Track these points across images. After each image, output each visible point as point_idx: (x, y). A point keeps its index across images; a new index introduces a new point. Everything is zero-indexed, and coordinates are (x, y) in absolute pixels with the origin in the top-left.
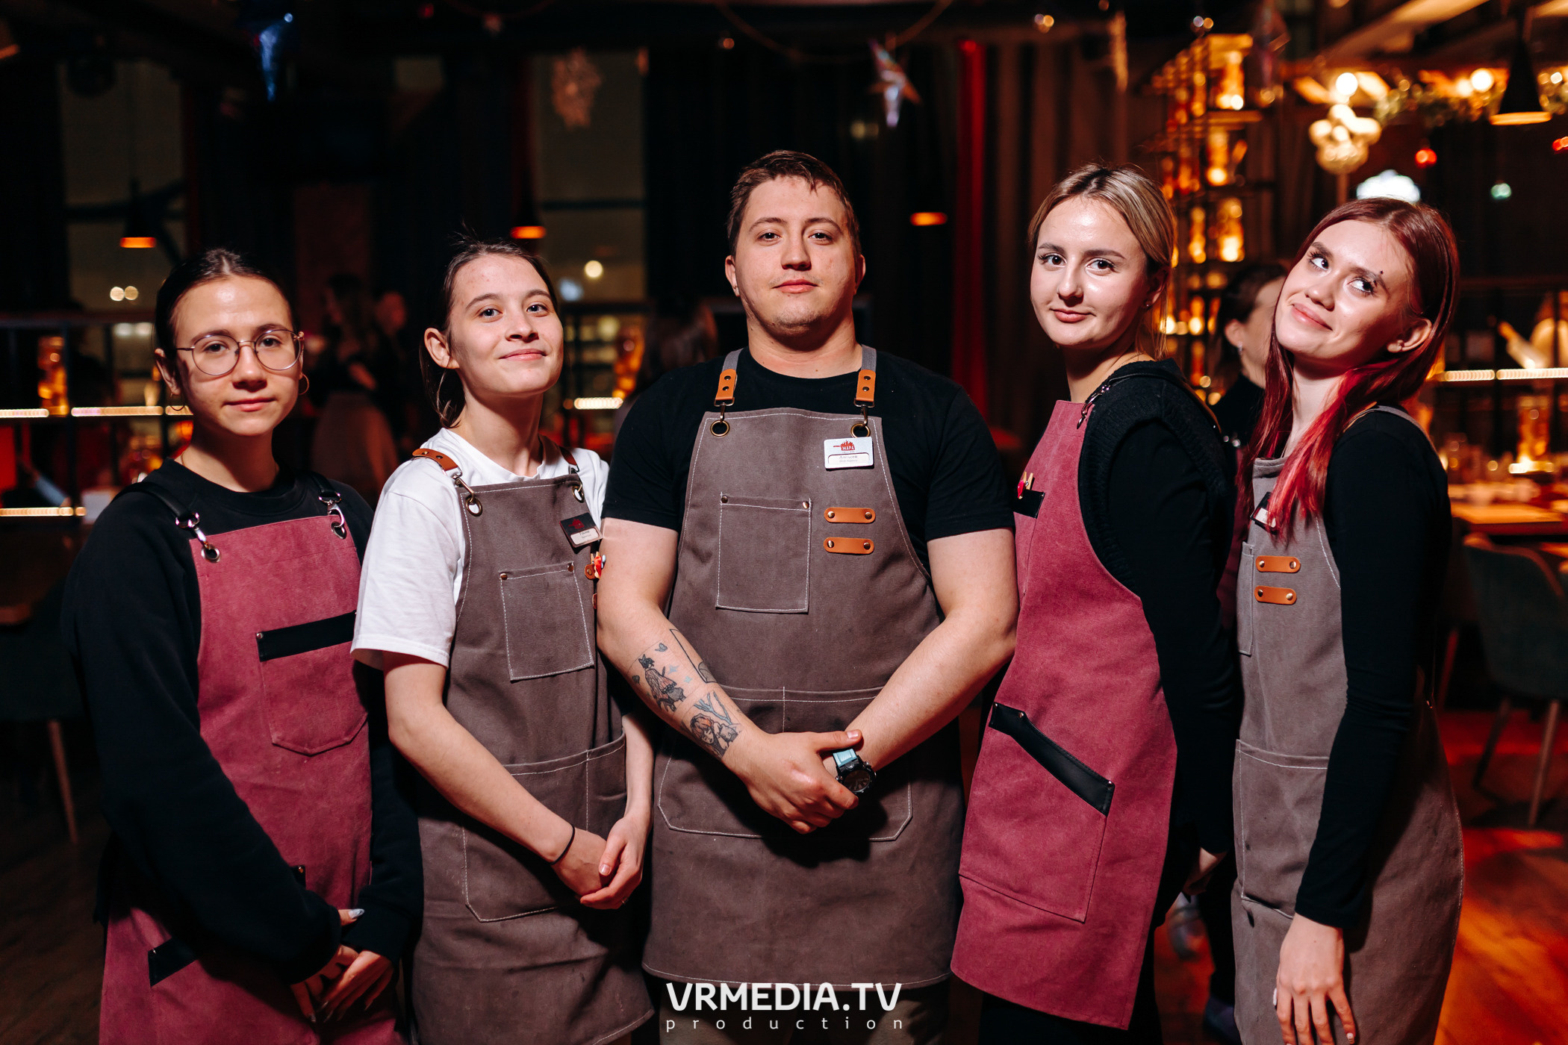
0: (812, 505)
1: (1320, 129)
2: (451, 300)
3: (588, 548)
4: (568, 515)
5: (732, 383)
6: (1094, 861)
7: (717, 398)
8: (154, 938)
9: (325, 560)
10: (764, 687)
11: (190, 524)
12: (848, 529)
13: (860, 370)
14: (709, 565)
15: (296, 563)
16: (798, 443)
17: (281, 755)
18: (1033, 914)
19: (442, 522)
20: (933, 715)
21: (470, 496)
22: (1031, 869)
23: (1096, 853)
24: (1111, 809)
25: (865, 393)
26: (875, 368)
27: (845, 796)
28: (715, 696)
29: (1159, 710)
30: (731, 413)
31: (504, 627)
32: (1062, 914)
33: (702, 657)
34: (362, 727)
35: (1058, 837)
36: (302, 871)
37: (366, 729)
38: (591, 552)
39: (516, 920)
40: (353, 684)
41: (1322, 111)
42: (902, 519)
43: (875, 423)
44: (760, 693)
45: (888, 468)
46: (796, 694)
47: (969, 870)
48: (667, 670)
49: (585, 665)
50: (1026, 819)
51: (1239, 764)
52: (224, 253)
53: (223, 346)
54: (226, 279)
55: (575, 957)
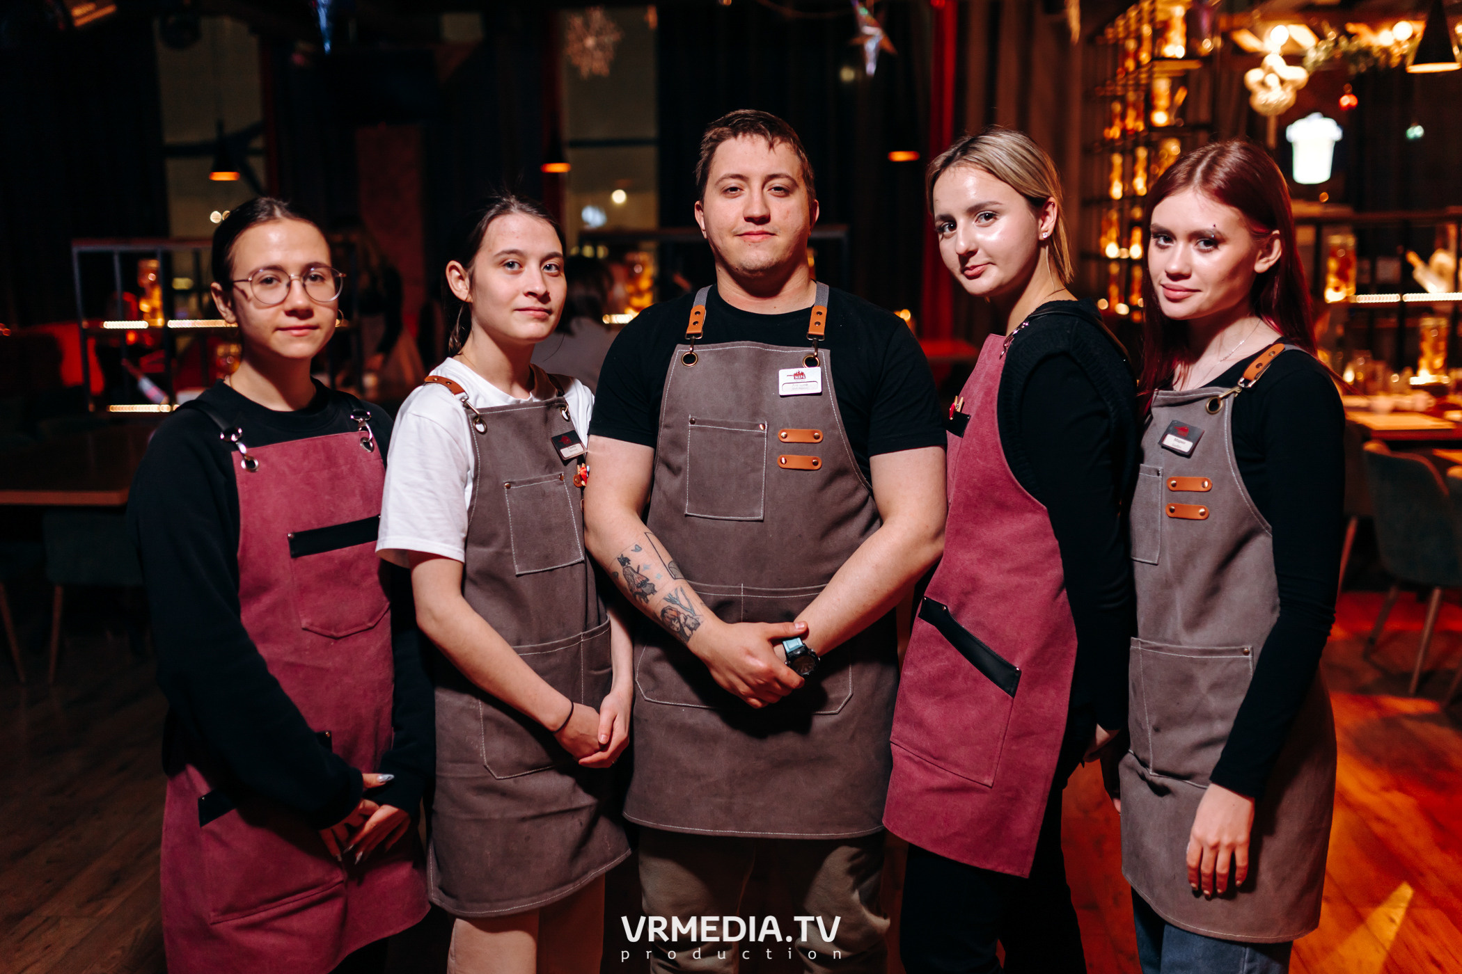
0: (768, 427)
1: (1254, 76)
3: (575, 461)
4: (557, 432)
5: (702, 318)
6: (1001, 736)
7: (688, 332)
8: (203, 789)
9: (352, 471)
10: (725, 584)
11: (234, 438)
12: (798, 448)
13: (813, 306)
14: (680, 477)
15: (325, 474)
16: (756, 373)
17: (309, 639)
18: (949, 778)
19: (454, 439)
20: (870, 608)
21: (476, 417)
22: (949, 740)
23: (1004, 729)
24: (1017, 692)
25: (817, 327)
26: (826, 304)
27: (792, 678)
28: (682, 590)
29: (1061, 607)
30: (699, 346)
31: (509, 528)
32: (973, 779)
33: (672, 556)
34: (384, 614)
35: (972, 713)
36: (329, 736)
37: (388, 616)
38: (578, 464)
39: (525, 777)
40: (376, 578)
41: (1257, 60)
42: (847, 439)
43: (824, 354)
44: (722, 589)
45: (834, 395)
46: (752, 590)
47: (898, 739)
48: (641, 568)
49: (577, 561)
50: (946, 697)
51: (1139, 660)
52: (275, 201)
53: (276, 279)
54: (279, 222)
55: (574, 806)
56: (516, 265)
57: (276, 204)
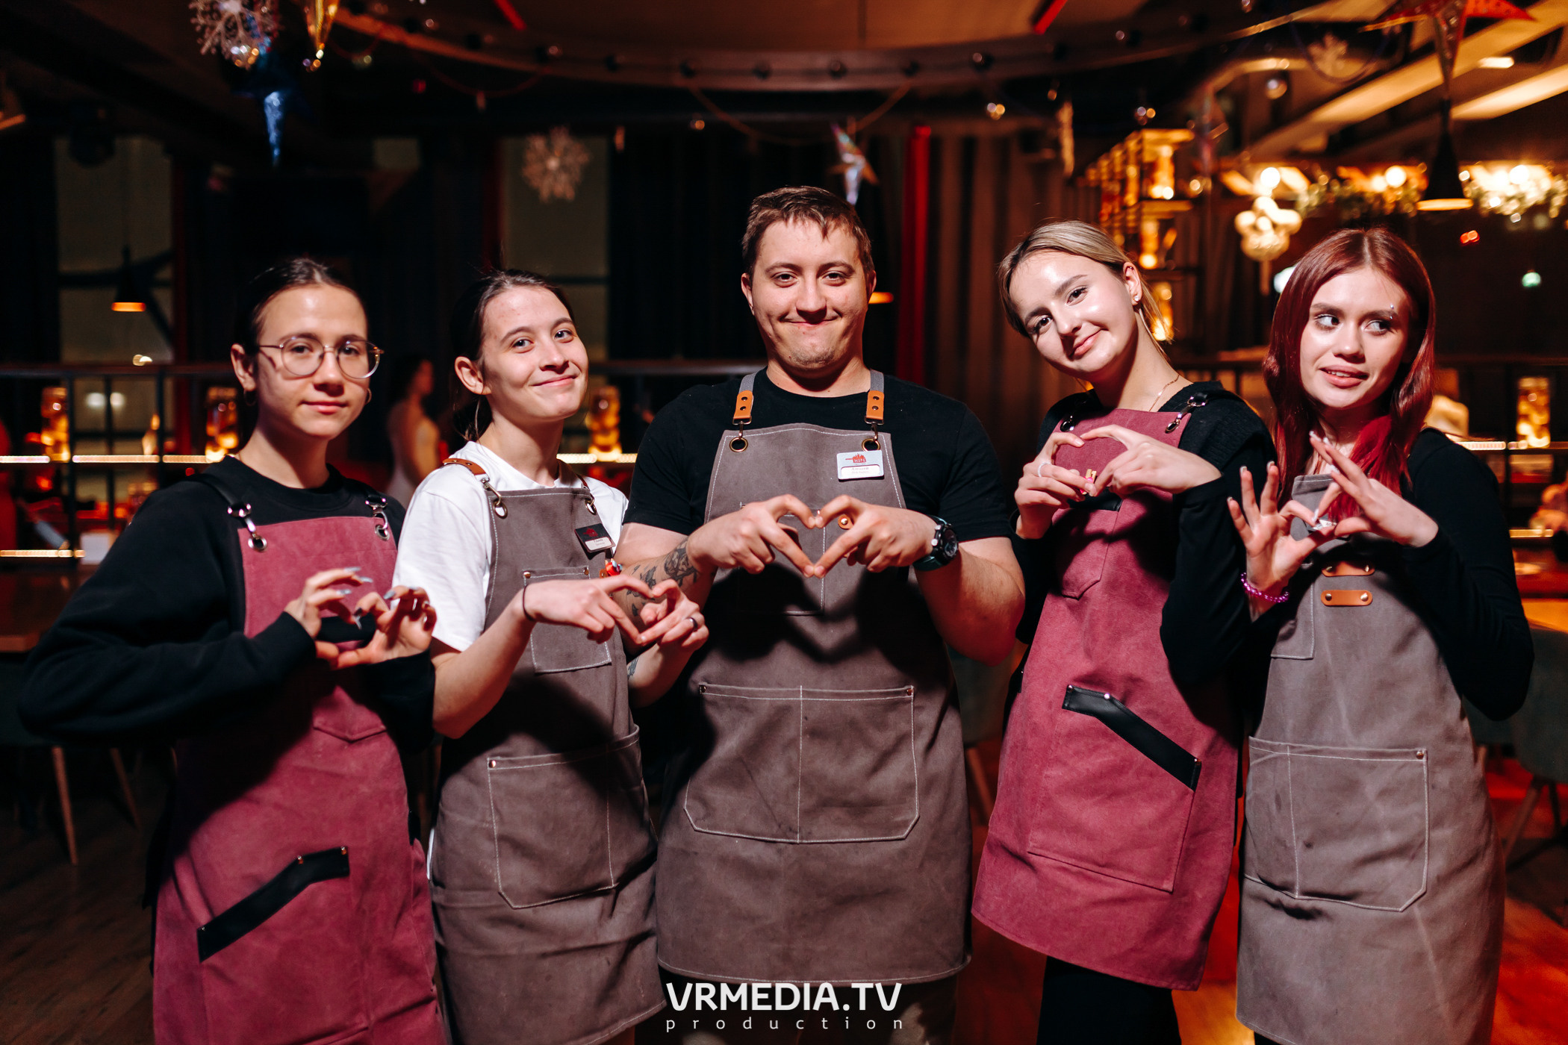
1: (1245, 219)
2: (482, 333)
3: (601, 554)
4: (581, 524)
5: (749, 403)
6: (1182, 834)
7: (735, 417)
8: (203, 917)
9: (367, 558)
10: (782, 687)
11: (242, 514)
13: (869, 391)
15: (339, 558)
16: (812, 457)
17: (322, 740)
18: (1120, 889)
19: (470, 521)
21: (497, 500)
22: (1119, 845)
23: (1183, 825)
24: (1199, 784)
25: (875, 411)
26: (882, 390)
30: (749, 431)
32: (1151, 885)
35: (1147, 812)
36: (345, 851)
38: (606, 558)
39: (545, 907)
41: (1247, 202)
43: (885, 438)
44: (779, 692)
45: (898, 478)
46: (813, 692)
47: (1041, 848)
49: (603, 662)
50: (1110, 797)
51: (1287, 767)
52: (314, 263)
53: (307, 348)
54: (317, 287)
55: (601, 941)
56: (526, 342)
57: (315, 267)
